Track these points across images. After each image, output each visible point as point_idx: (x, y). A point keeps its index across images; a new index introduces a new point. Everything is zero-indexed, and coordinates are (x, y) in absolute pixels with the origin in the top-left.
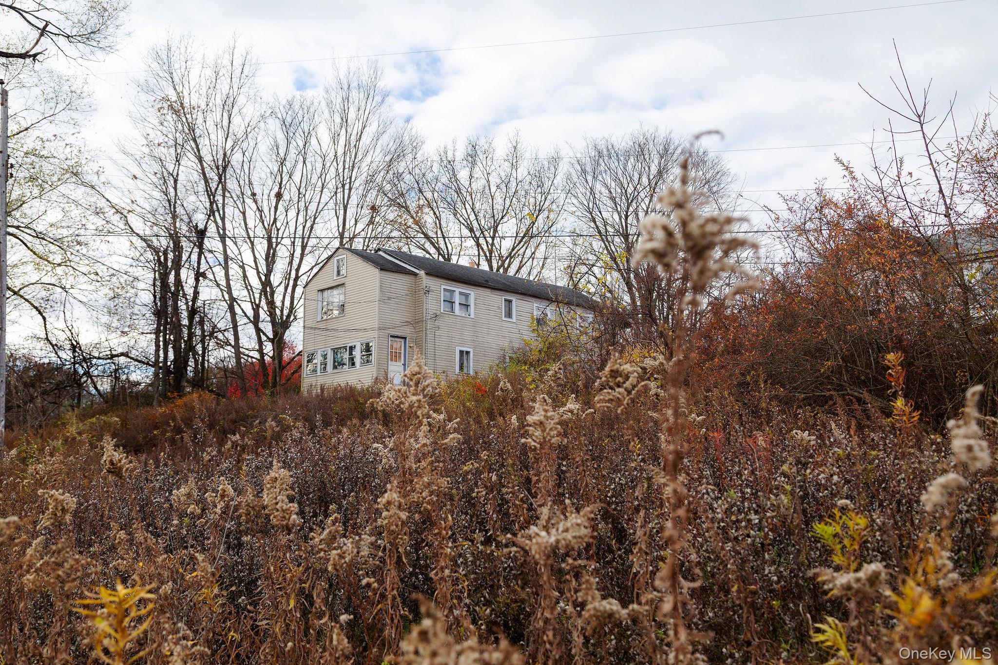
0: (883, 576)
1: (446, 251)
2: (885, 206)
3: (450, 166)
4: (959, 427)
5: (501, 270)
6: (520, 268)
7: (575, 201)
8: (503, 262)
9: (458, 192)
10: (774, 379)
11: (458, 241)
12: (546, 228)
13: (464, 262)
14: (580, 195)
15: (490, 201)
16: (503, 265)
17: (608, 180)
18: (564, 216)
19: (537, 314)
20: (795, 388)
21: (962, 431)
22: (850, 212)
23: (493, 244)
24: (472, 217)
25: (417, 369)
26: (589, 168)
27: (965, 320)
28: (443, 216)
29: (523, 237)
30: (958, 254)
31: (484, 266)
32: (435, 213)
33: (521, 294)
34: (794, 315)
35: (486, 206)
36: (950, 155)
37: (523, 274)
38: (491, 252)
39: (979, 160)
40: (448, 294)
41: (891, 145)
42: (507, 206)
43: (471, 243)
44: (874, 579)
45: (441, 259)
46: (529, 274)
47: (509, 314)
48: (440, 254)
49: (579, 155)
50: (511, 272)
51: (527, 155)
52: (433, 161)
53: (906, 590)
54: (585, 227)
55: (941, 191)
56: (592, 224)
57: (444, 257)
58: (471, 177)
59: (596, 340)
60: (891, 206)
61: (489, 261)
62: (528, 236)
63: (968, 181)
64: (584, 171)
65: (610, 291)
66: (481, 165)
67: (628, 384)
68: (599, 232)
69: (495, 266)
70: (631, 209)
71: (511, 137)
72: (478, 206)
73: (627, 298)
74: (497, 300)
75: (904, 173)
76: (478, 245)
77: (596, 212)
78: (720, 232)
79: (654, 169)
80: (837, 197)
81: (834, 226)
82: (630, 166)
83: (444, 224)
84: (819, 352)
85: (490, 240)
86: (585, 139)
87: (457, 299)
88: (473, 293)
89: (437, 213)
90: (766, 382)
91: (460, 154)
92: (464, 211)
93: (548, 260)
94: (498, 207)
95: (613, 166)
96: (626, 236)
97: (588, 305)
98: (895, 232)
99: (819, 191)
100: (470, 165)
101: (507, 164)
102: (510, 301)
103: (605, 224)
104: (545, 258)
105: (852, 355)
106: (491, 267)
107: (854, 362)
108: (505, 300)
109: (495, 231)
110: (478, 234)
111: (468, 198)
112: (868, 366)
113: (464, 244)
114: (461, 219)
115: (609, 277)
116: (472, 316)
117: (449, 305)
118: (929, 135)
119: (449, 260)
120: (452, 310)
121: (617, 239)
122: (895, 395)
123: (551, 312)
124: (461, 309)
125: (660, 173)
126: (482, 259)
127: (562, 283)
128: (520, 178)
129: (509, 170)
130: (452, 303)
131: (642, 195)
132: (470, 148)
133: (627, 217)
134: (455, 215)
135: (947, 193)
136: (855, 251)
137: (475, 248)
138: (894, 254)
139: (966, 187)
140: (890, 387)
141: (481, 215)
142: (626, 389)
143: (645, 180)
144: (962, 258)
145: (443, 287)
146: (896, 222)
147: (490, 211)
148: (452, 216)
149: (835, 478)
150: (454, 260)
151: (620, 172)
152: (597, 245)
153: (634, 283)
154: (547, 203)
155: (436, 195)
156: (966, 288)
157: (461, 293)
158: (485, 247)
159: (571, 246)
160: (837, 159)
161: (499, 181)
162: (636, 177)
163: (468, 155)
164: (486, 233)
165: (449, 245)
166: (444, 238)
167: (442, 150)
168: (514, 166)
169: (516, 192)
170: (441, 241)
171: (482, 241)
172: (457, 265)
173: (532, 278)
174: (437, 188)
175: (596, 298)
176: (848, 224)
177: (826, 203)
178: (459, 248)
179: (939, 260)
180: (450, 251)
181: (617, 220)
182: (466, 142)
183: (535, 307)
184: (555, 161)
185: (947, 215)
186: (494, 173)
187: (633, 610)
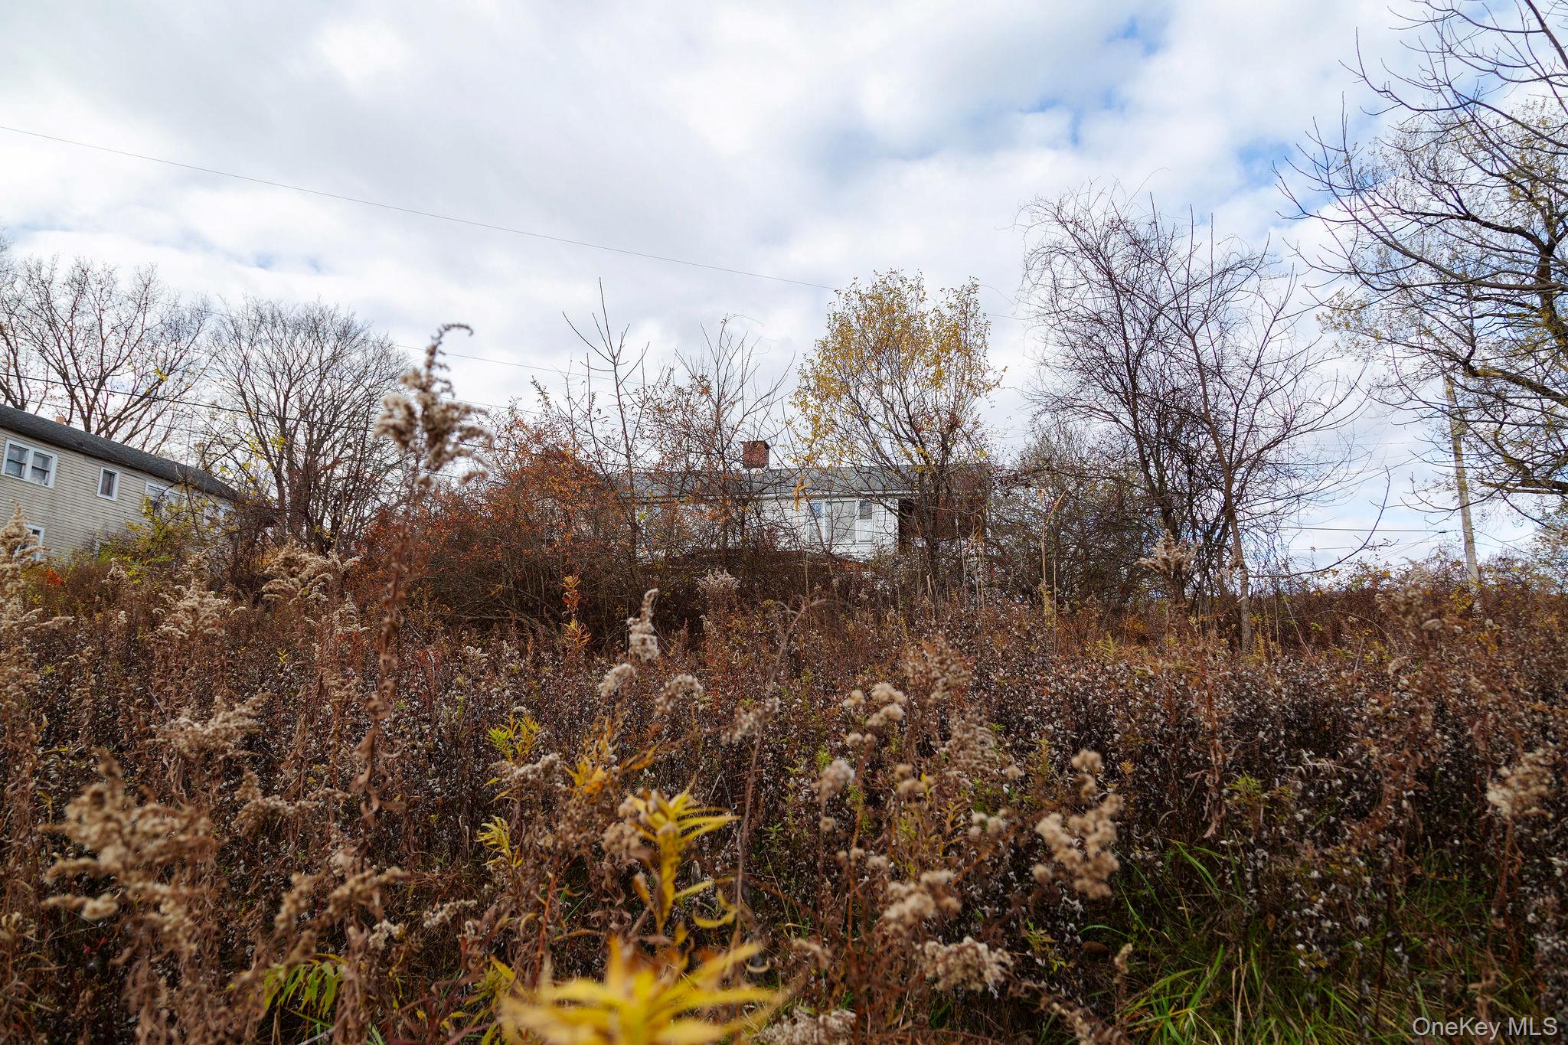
0: (558, 767)
1: (19, 396)
2: (573, 437)
3: (43, 288)
4: (635, 623)
5: (103, 434)
6: (131, 435)
7: (222, 368)
8: (108, 424)
9: (52, 324)
10: (441, 597)
11: (41, 386)
12: (176, 392)
13: (47, 413)
14: (229, 362)
15: (100, 344)
16: (106, 427)
17: (268, 350)
18: (204, 383)
19: (152, 495)
20: (463, 609)
21: (638, 627)
22: (538, 438)
23: (95, 399)
24: (69, 360)
25: (16, 530)
26: (245, 333)
27: (632, 558)
28: (22, 349)
29: (142, 398)
30: (633, 494)
31: (78, 425)
32: (8, 344)
33: (130, 467)
34: (470, 533)
35: (93, 351)
36: (636, 400)
37: (135, 443)
38: (91, 409)
39: (660, 410)
40: (15, 452)
41: (585, 378)
42: (123, 356)
43: (61, 391)
44: (549, 769)
45: (9, 404)
46: (144, 445)
47: (108, 490)
48: (8, 398)
49: (234, 315)
50: (118, 438)
51: (162, 299)
52: (16, 276)
53: (581, 767)
54: (230, 400)
55: (624, 432)
56: (240, 399)
57: (15, 403)
58: (74, 308)
59: (230, 535)
60: (579, 438)
61: (87, 421)
62: (149, 397)
63: (649, 427)
64: (238, 335)
65: (255, 482)
66: (91, 297)
67: (303, 575)
68: (249, 409)
69: (94, 427)
70: (293, 390)
71: (142, 271)
72: (79, 346)
73: (274, 493)
74: (95, 470)
75: (594, 408)
76: (73, 396)
77: (247, 386)
78: (458, 420)
79: (327, 352)
80: (529, 420)
81: (522, 448)
82: (298, 341)
83: (21, 360)
84: (493, 573)
85: (91, 394)
86: (245, 298)
87: (30, 460)
88: (56, 457)
89: (13, 344)
90: (431, 600)
91: (62, 275)
92: (56, 349)
93: (174, 432)
94: (110, 354)
95: (276, 336)
96: (282, 421)
97: (222, 492)
98: (578, 464)
99: (512, 410)
100: (75, 294)
101: (130, 303)
102: (112, 475)
103: (258, 401)
104: (170, 429)
105: (524, 580)
106: (88, 427)
107: (525, 588)
108: (105, 472)
109: (102, 383)
110: (74, 382)
111: (66, 334)
112: (539, 593)
113: (50, 392)
114: (50, 359)
115: (253, 462)
116: (51, 485)
117: (16, 467)
118: (621, 377)
119: (23, 406)
120: (20, 474)
121: (269, 421)
122: (568, 620)
123: (173, 494)
124: (34, 475)
125: (334, 358)
126: (77, 413)
127: (192, 462)
128: (148, 324)
129: (133, 312)
130: (21, 465)
131: (310, 377)
132: (77, 272)
133: (287, 398)
134: (42, 351)
135: (630, 435)
136: (539, 478)
137: (69, 400)
138: (575, 484)
139: (647, 433)
140: (565, 609)
141: (82, 360)
142: (301, 580)
143: (315, 360)
144: (637, 500)
145: (9, 442)
146: (581, 455)
147: (97, 357)
148: (36, 353)
149: (507, 692)
150: (31, 409)
151: (285, 346)
152: (244, 424)
153: (285, 475)
154: (182, 363)
155: (14, 320)
156: (635, 528)
157: (36, 454)
158: (83, 401)
159: (208, 420)
160: (534, 383)
161: (116, 323)
162: (305, 355)
163: (74, 280)
164: (87, 384)
165: (25, 389)
166: (19, 378)
167: (33, 265)
168: (142, 307)
169: (140, 340)
170: (14, 381)
171: (79, 392)
172: (34, 417)
173: (147, 450)
174: (17, 312)
175: (234, 486)
176: (535, 449)
177: (518, 423)
178: (41, 396)
179: (616, 498)
180: (26, 397)
181: (274, 399)
182: (74, 263)
183: (150, 487)
184: (202, 313)
185: (628, 456)
186: (110, 311)
187: (300, 807)
